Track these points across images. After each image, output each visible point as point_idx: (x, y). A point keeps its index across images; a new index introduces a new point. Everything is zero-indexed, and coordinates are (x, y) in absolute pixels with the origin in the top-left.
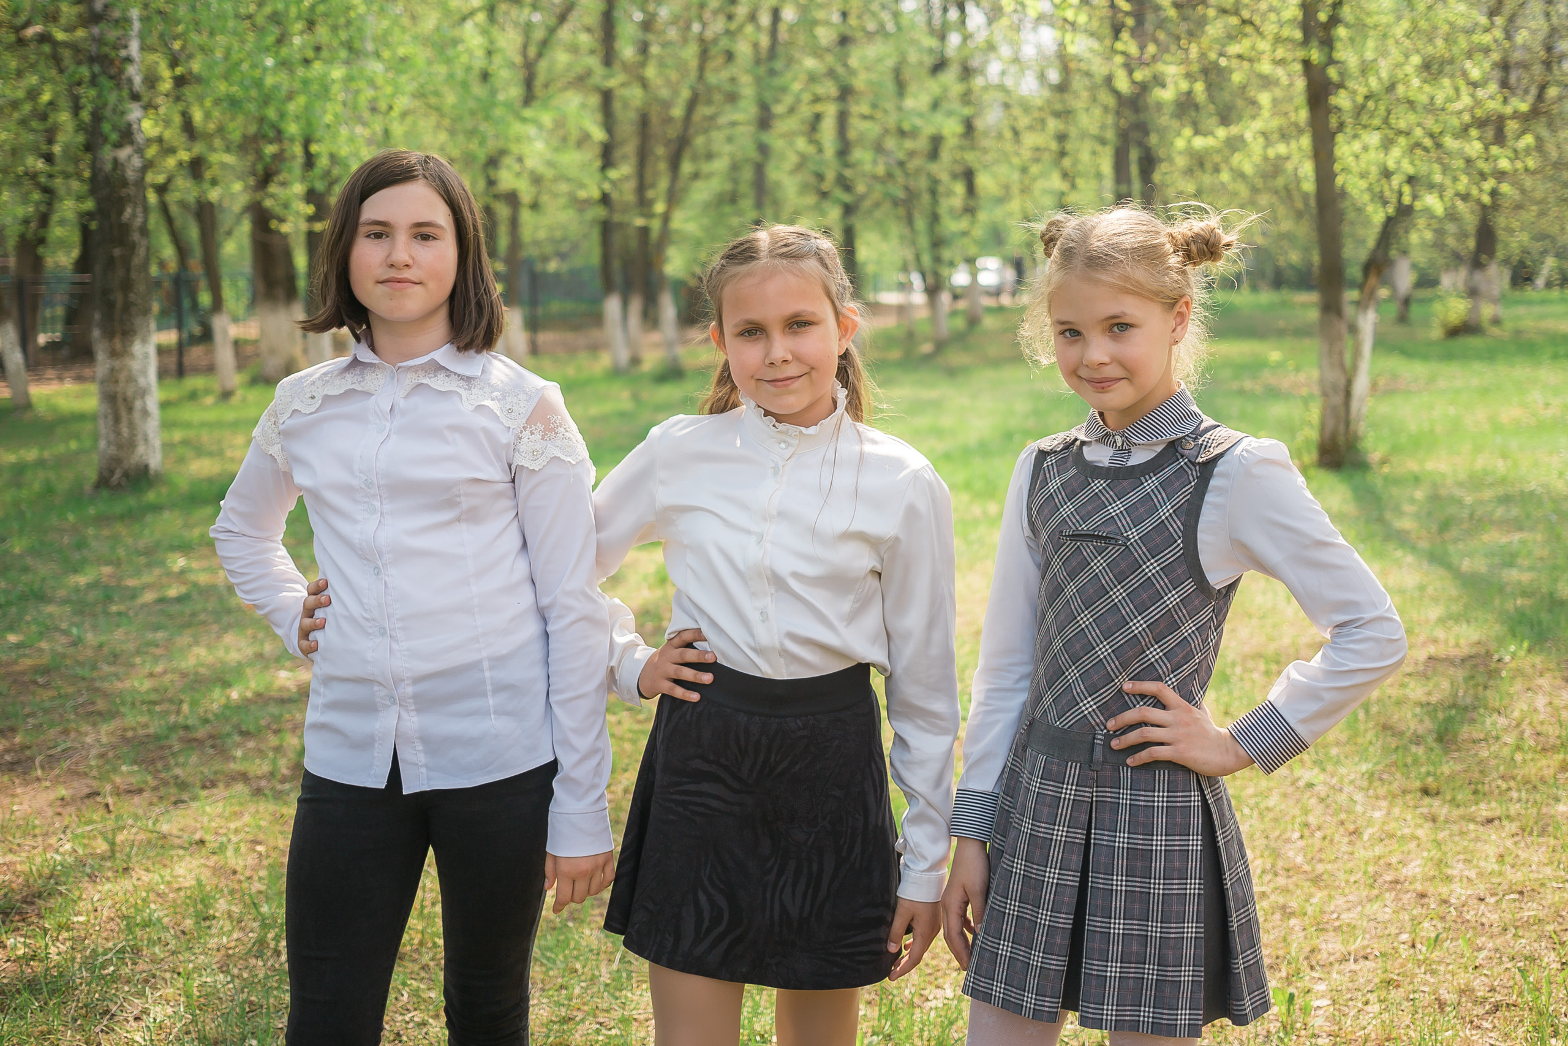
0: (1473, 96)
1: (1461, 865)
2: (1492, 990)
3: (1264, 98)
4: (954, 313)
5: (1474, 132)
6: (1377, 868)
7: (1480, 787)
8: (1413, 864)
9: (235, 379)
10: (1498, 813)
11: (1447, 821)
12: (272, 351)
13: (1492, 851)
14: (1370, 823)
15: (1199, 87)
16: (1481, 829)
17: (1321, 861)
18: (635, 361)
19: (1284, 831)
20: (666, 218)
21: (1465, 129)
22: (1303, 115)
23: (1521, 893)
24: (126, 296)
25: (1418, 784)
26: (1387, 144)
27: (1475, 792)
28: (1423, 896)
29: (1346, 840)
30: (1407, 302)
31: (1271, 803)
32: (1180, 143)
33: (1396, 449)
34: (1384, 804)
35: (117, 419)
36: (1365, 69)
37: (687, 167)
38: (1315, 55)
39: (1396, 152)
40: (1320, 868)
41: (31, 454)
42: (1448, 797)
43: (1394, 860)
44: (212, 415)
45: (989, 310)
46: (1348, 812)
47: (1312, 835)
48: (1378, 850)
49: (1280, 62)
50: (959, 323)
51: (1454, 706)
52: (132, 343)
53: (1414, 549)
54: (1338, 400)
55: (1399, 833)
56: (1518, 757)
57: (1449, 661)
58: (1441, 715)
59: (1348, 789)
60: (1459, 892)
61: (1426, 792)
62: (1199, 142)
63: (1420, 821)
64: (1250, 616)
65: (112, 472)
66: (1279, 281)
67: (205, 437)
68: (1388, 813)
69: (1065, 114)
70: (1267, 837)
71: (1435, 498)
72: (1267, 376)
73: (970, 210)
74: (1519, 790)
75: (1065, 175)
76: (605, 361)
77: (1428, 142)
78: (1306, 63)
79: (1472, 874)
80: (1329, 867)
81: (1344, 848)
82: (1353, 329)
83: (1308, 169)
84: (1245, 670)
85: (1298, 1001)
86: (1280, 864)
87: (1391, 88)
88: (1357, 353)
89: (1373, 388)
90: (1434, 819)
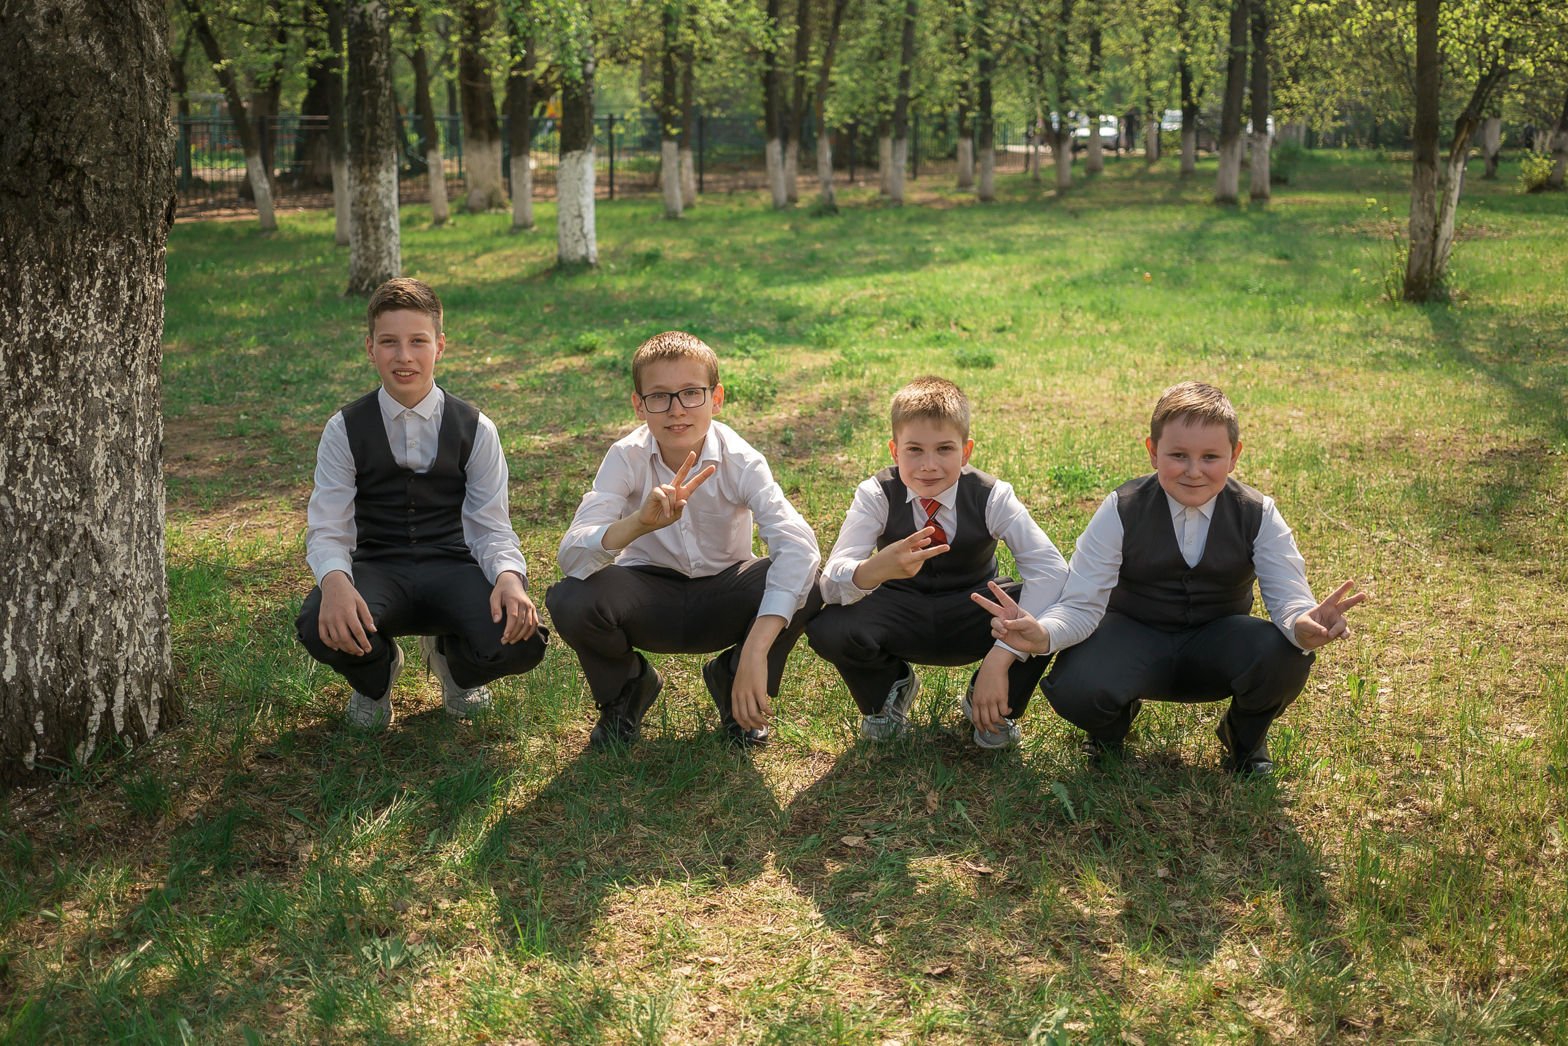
1: (1505, 603)
2: (1523, 686)
4: (1075, 162)
6: (1436, 602)
7: (1526, 548)
8: (1466, 601)
9: (446, 209)
10: (1539, 568)
11: (1496, 572)
12: (477, 185)
13: (1531, 593)
14: (1432, 571)
16: (1524, 578)
17: (1390, 596)
18: (792, 199)
20: (824, 72)
23: (1554, 624)
24: (373, 130)
25: (1474, 544)
27: (1522, 551)
28: (1471, 623)
29: (1411, 582)
30: (1495, 159)
31: (1350, 554)
33: (1475, 286)
34: (1444, 557)
35: (366, 237)
39: (1494, 19)
40: (1389, 600)
41: (286, 267)
42: (1499, 554)
43: (1450, 598)
44: (430, 238)
45: (1107, 160)
46: (1415, 562)
47: (1384, 578)
48: (1438, 590)
50: (1080, 172)
51: (1510, 487)
52: (378, 172)
53: (1484, 368)
54: (1425, 240)
55: (1456, 579)
56: (1561, 527)
57: (1508, 453)
58: (1497, 494)
59: (1416, 545)
60: (1501, 621)
61: (1480, 550)
63: (1473, 571)
64: (1339, 415)
65: (362, 281)
66: (1376, 140)
67: (430, 256)
68: (1448, 564)
71: (1506, 329)
72: (1361, 222)
73: (1093, 68)
74: (1559, 551)
75: (1186, 37)
76: (765, 197)
79: (1514, 609)
80: (1396, 600)
81: (1410, 588)
82: (1443, 183)
83: (1411, 34)
84: (1333, 457)
85: (1368, 687)
88: (1445, 201)
89: (1459, 232)
90: (1485, 570)
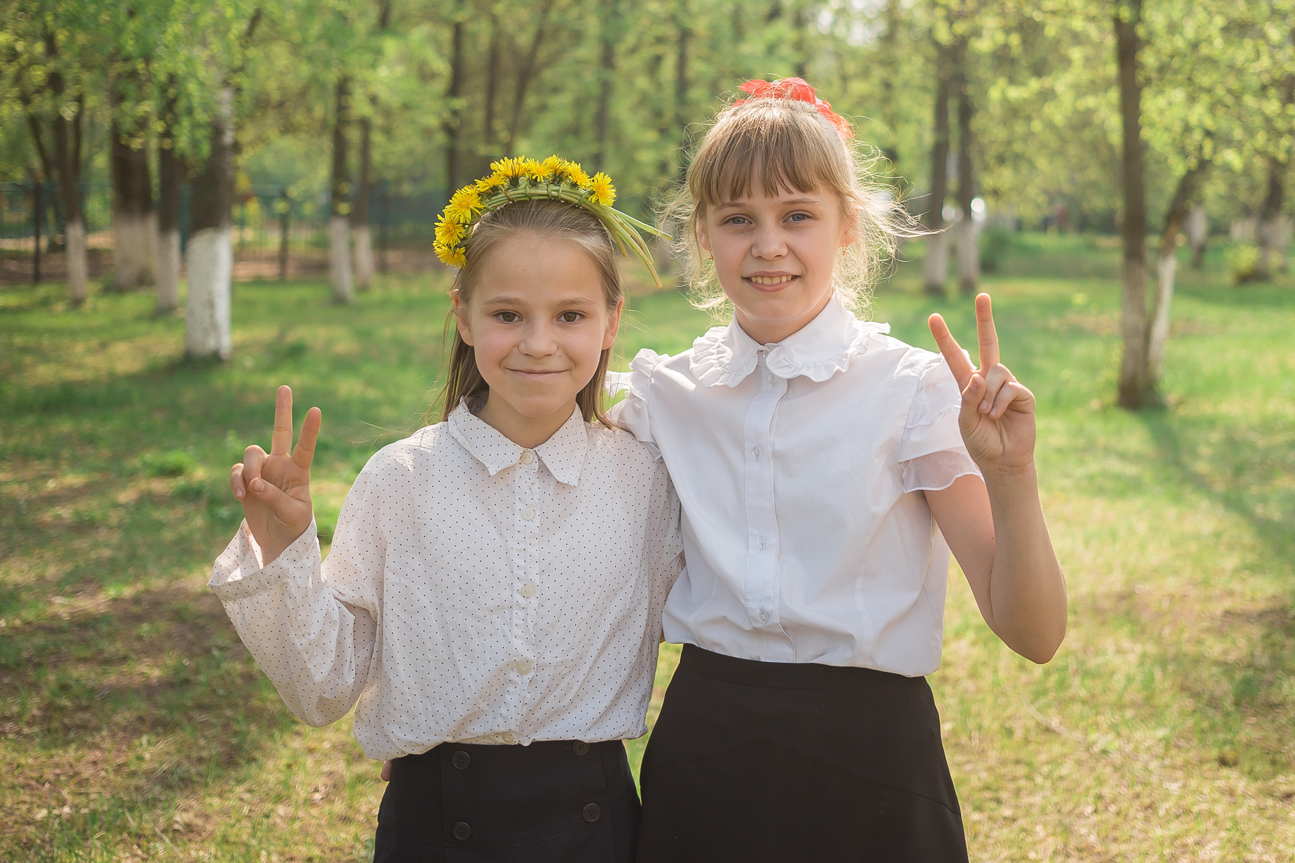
0: (1272, 57)
1: (1259, 848)
3: (1076, 54)
5: (1272, 92)
6: (1173, 850)
7: (1278, 757)
8: (1209, 847)
9: (89, 289)
11: (1245, 795)
12: (125, 262)
14: (1167, 796)
15: (1015, 40)
16: (1279, 805)
17: (1115, 840)
19: (1076, 806)
21: (1264, 88)
22: (1112, 70)
25: (1214, 753)
26: (1192, 99)
27: (1273, 763)
29: (1140, 815)
30: (1201, 249)
31: (1064, 771)
32: (995, 94)
33: (1192, 392)
34: (1179, 774)
36: (1173, 28)
37: (531, 100)
38: (1125, 13)
39: (1199, 108)
40: (1114, 848)
42: (1246, 768)
43: (1190, 840)
46: (1145, 784)
47: (1106, 809)
48: (1175, 827)
49: (1092, 19)
51: (1250, 666)
53: (1210, 493)
54: (1138, 342)
55: (1195, 809)
57: (1245, 617)
58: (1238, 676)
59: (1144, 756)
61: (1223, 762)
62: (1015, 93)
63: (1217, 795)
68: (1184, 786)
69: (891, 63)
70: (1059, 811)
71: (1230, 441)
72: (1072, 317)
75: (888, 120)
77: (1229, 100)
78: (1117, 21)
80: (1124, 847)
81: (1139, 826)
82: (1155, 275)
83: (1114, 122)
86: (1073, 843)
87: (1195, 46)
88: (1157, 299)
89: (1172, 331)
90: (1231, 793)
